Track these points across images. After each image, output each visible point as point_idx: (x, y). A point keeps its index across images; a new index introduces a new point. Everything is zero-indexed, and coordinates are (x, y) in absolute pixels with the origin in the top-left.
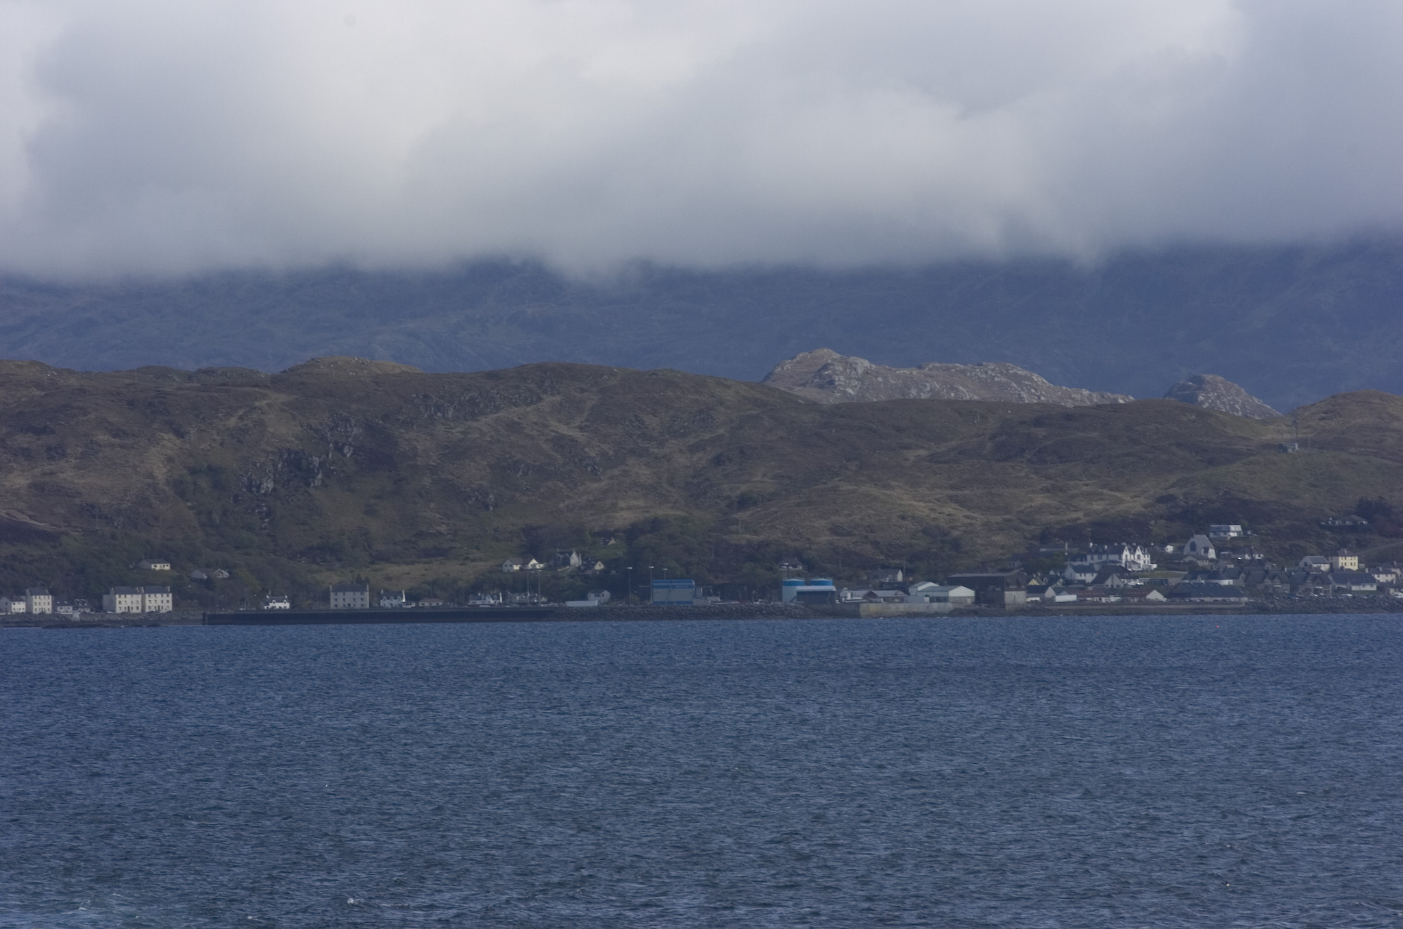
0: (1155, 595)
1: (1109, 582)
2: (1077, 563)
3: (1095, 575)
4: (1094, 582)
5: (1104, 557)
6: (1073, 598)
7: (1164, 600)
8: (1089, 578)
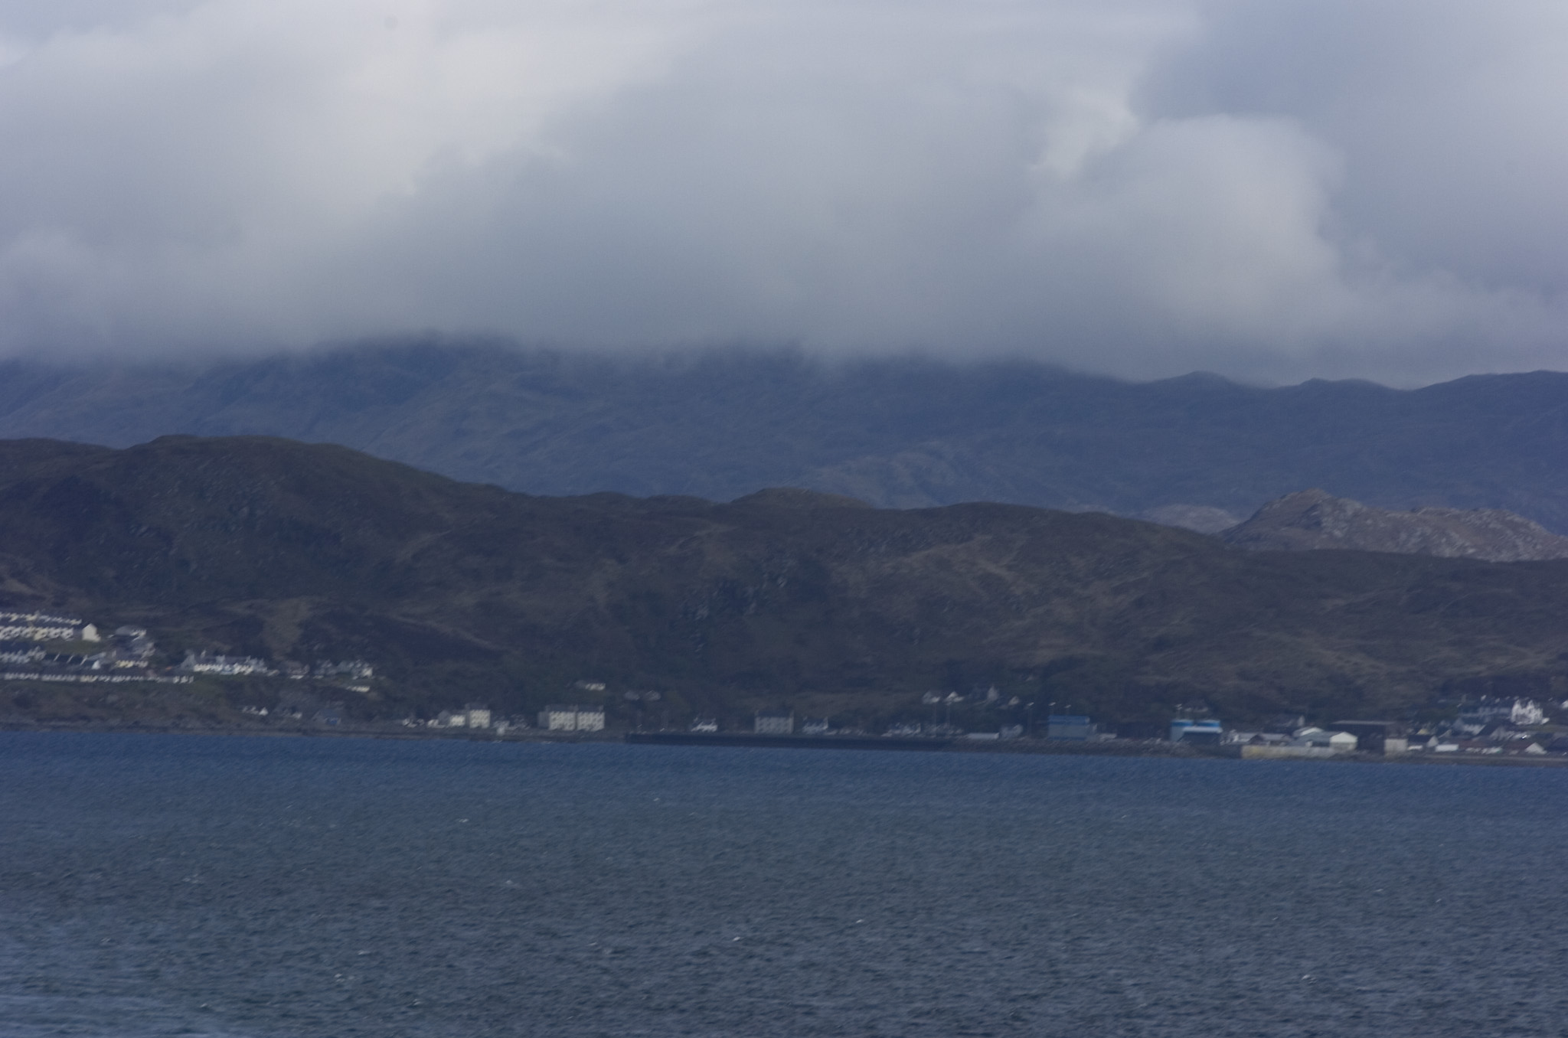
0: (1534, 748)
1: (1494, 734)
2: (1469, 715)
3: (1483, 727)
4: (1481, 733)
5: (1495, 710)
6: (1453, 748)
7: (1544, 752)
8: (1476, 729)
